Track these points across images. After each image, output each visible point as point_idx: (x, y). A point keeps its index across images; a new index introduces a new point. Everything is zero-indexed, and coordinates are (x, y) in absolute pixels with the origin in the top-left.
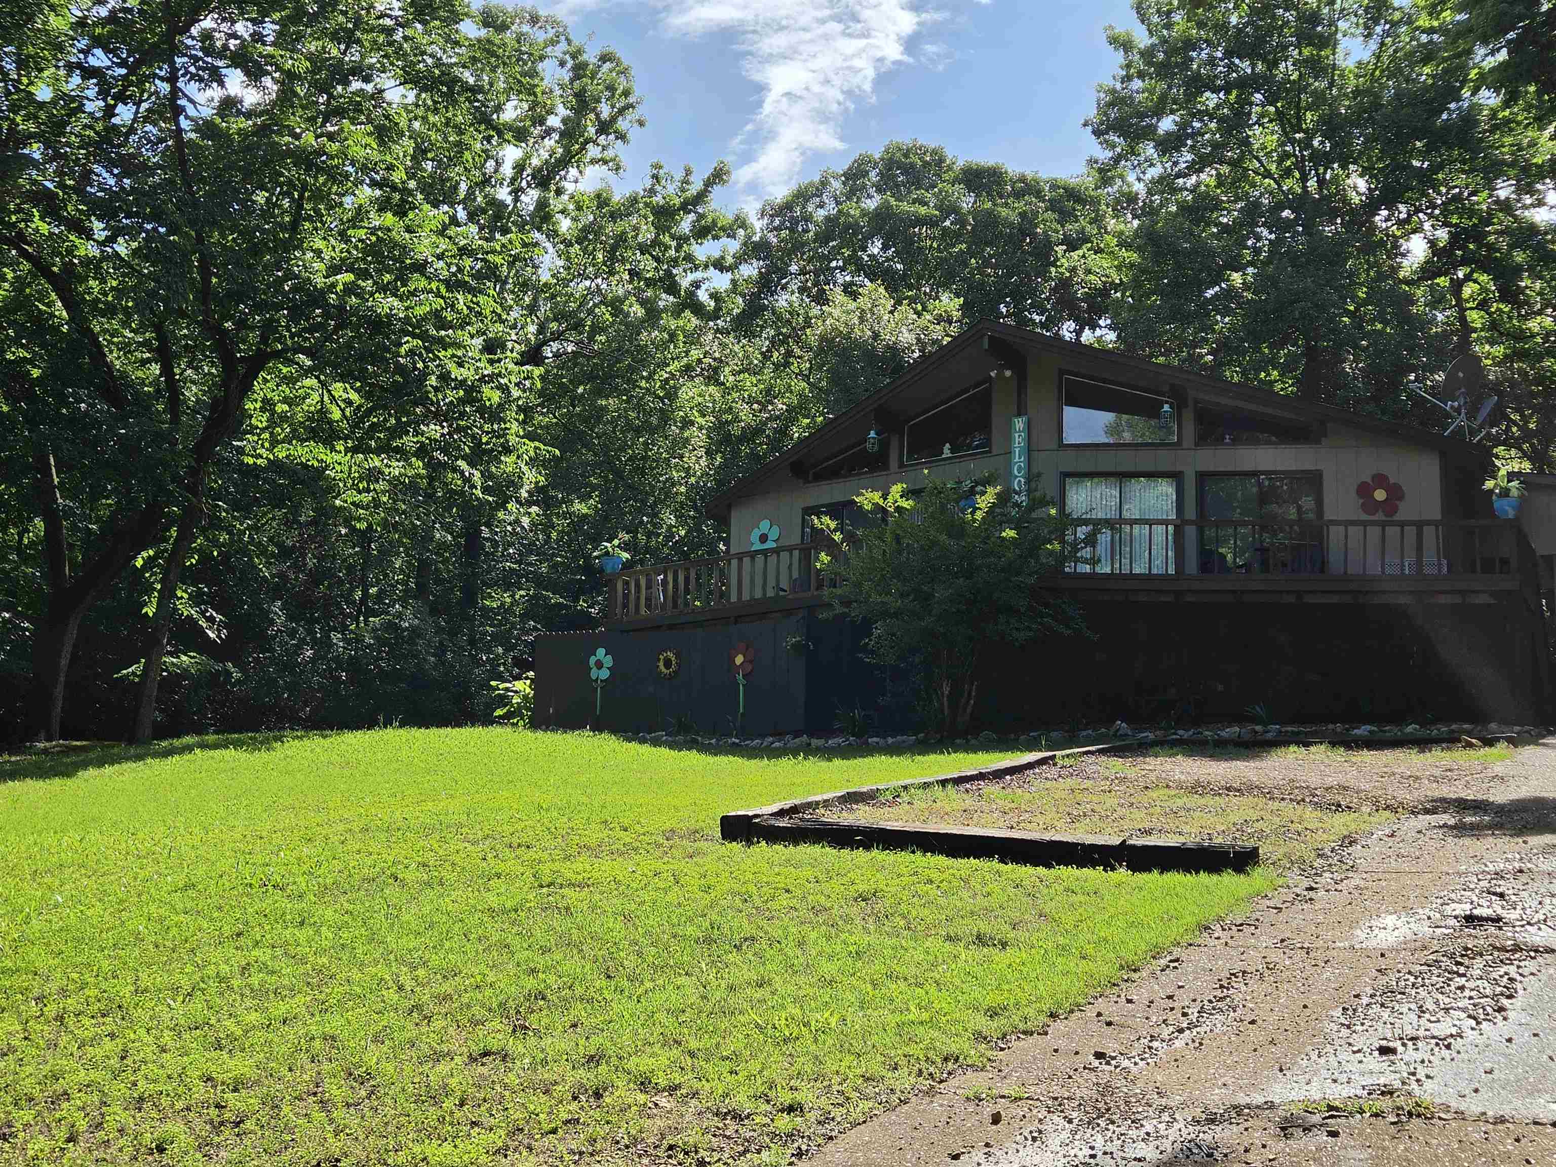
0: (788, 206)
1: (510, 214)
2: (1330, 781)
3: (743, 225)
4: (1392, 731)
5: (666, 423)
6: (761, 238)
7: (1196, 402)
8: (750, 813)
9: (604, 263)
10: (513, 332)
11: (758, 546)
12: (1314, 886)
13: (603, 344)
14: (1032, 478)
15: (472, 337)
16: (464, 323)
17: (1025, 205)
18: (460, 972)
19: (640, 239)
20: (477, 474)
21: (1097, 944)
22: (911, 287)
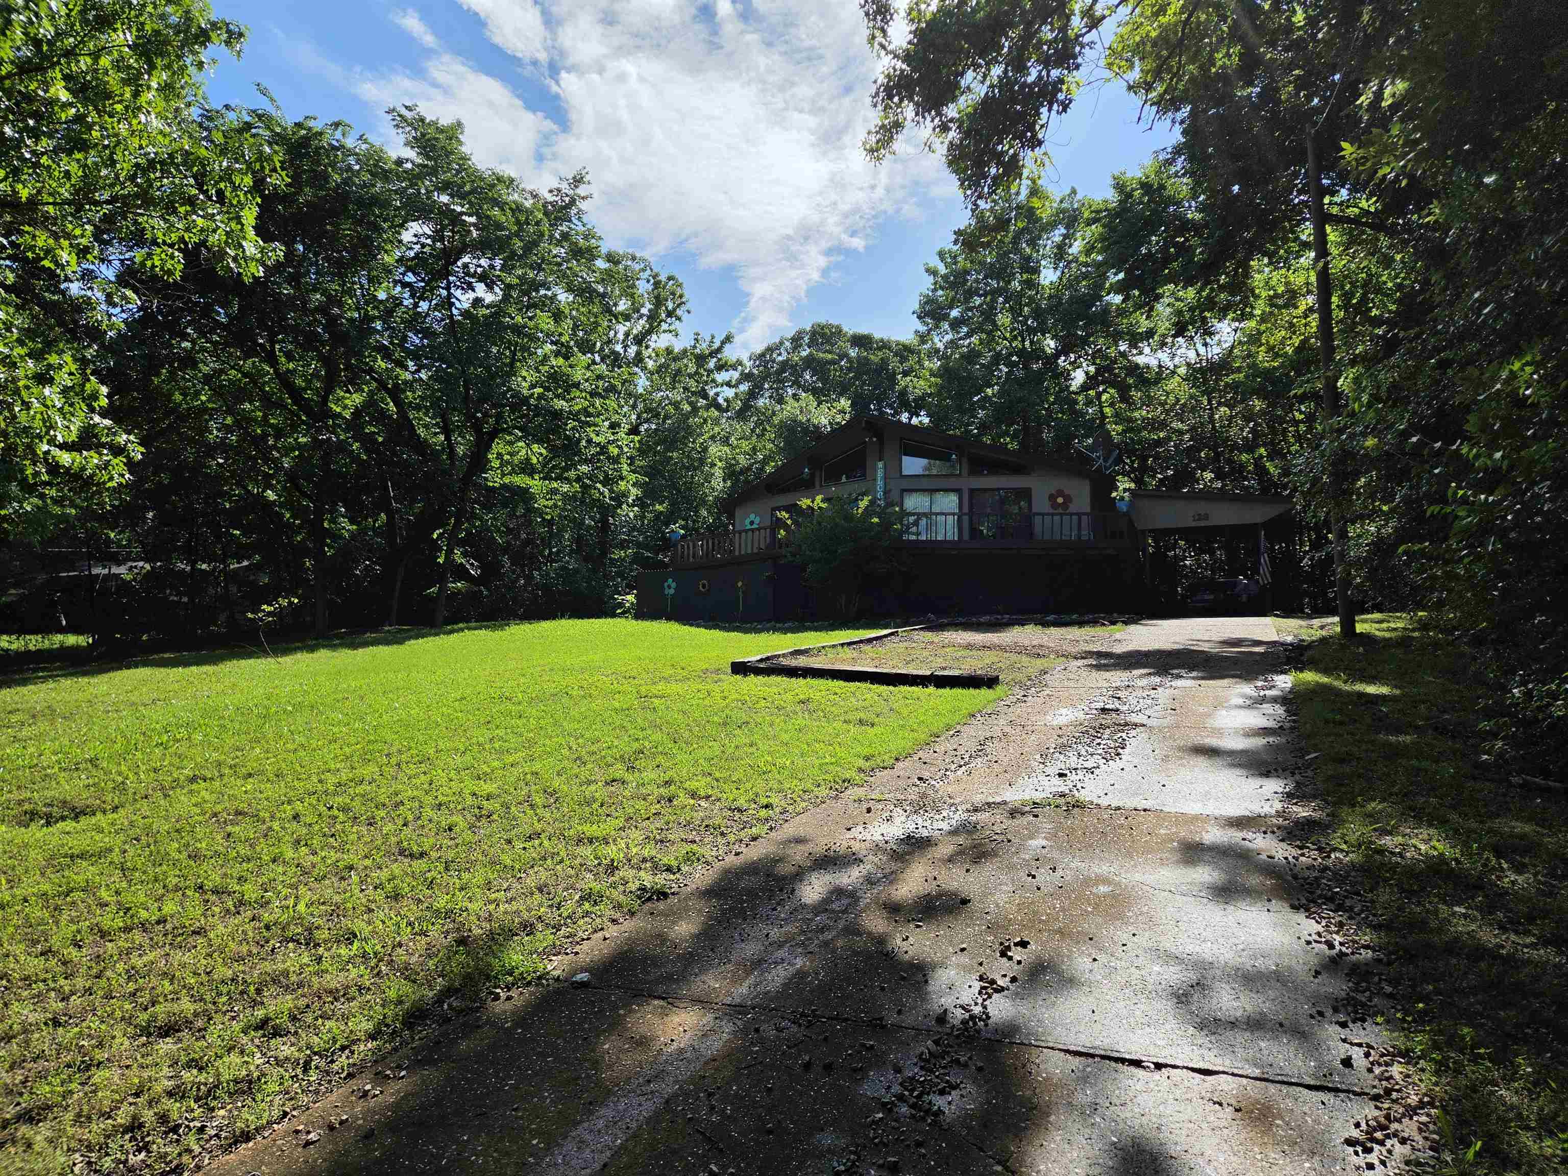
0: (763, 355)
1: (622, 358)
2: (1034, 643)
3: (741, 364)
5: (702, 465)
6: (750, 371)
7: (969, 453)
8: (746, 661)
9: (670, 383)
10: (624, 419)
11: (749, 527)
12: (1026, 694)
13: (670, 425)
14: (886, 492)
15: (603, 421)
16: (599, 414)
17: (883, 354)
18: (600, 741)
19: (688, 371)
20: (607, 491)
21: (919, 724)
22: (825, 396)
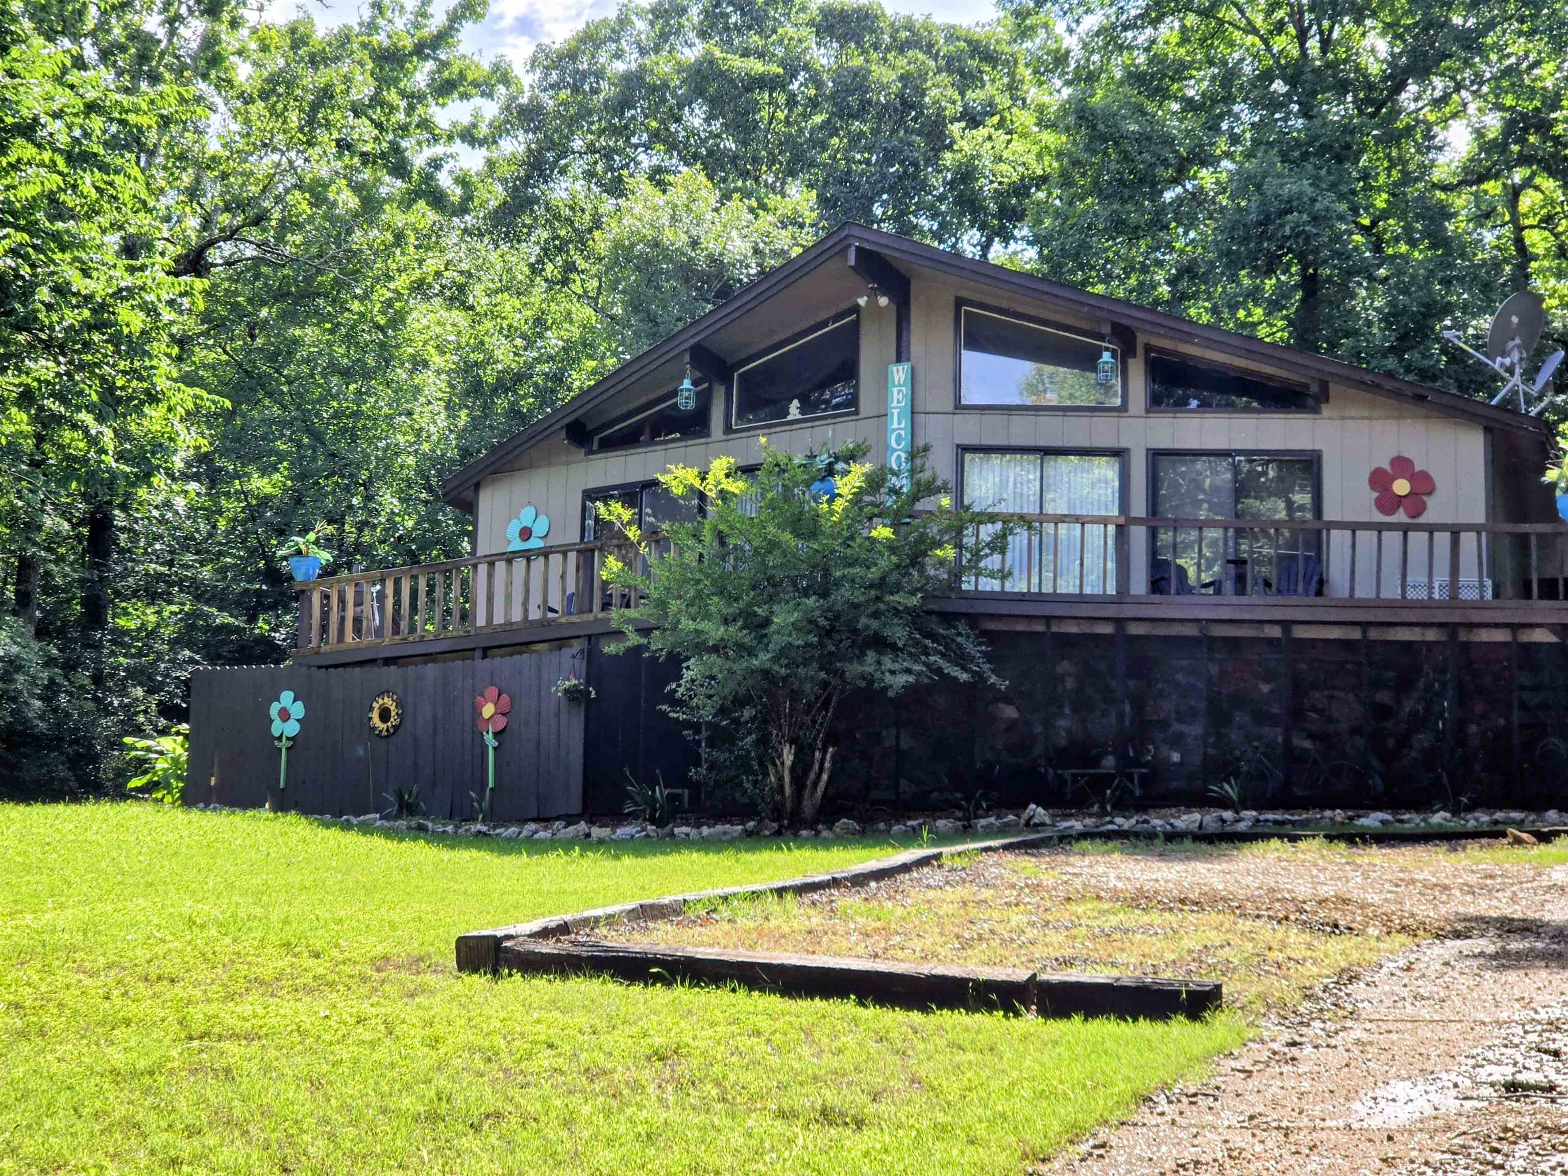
0: (569, 55)
1: (162, 54)
2: (1327, 891)
3: (505, 80)
4: (1413, 821)
5: (387, 362)
6: (531, 99)
7: (1148, 348)
8: (499, 934)
9: (301, 129)
10: (165, 227)
11: (518, 545)
12: (1298, 1039)
13: (297, 246)
14: (917, 453)
15: (104, 231)
16: (92, 213)
17: (909, 63)
18: (66, 1164)
19: (355, 95)
20: (109, 433)
21: (991, 1122)
22: (745, 175)
